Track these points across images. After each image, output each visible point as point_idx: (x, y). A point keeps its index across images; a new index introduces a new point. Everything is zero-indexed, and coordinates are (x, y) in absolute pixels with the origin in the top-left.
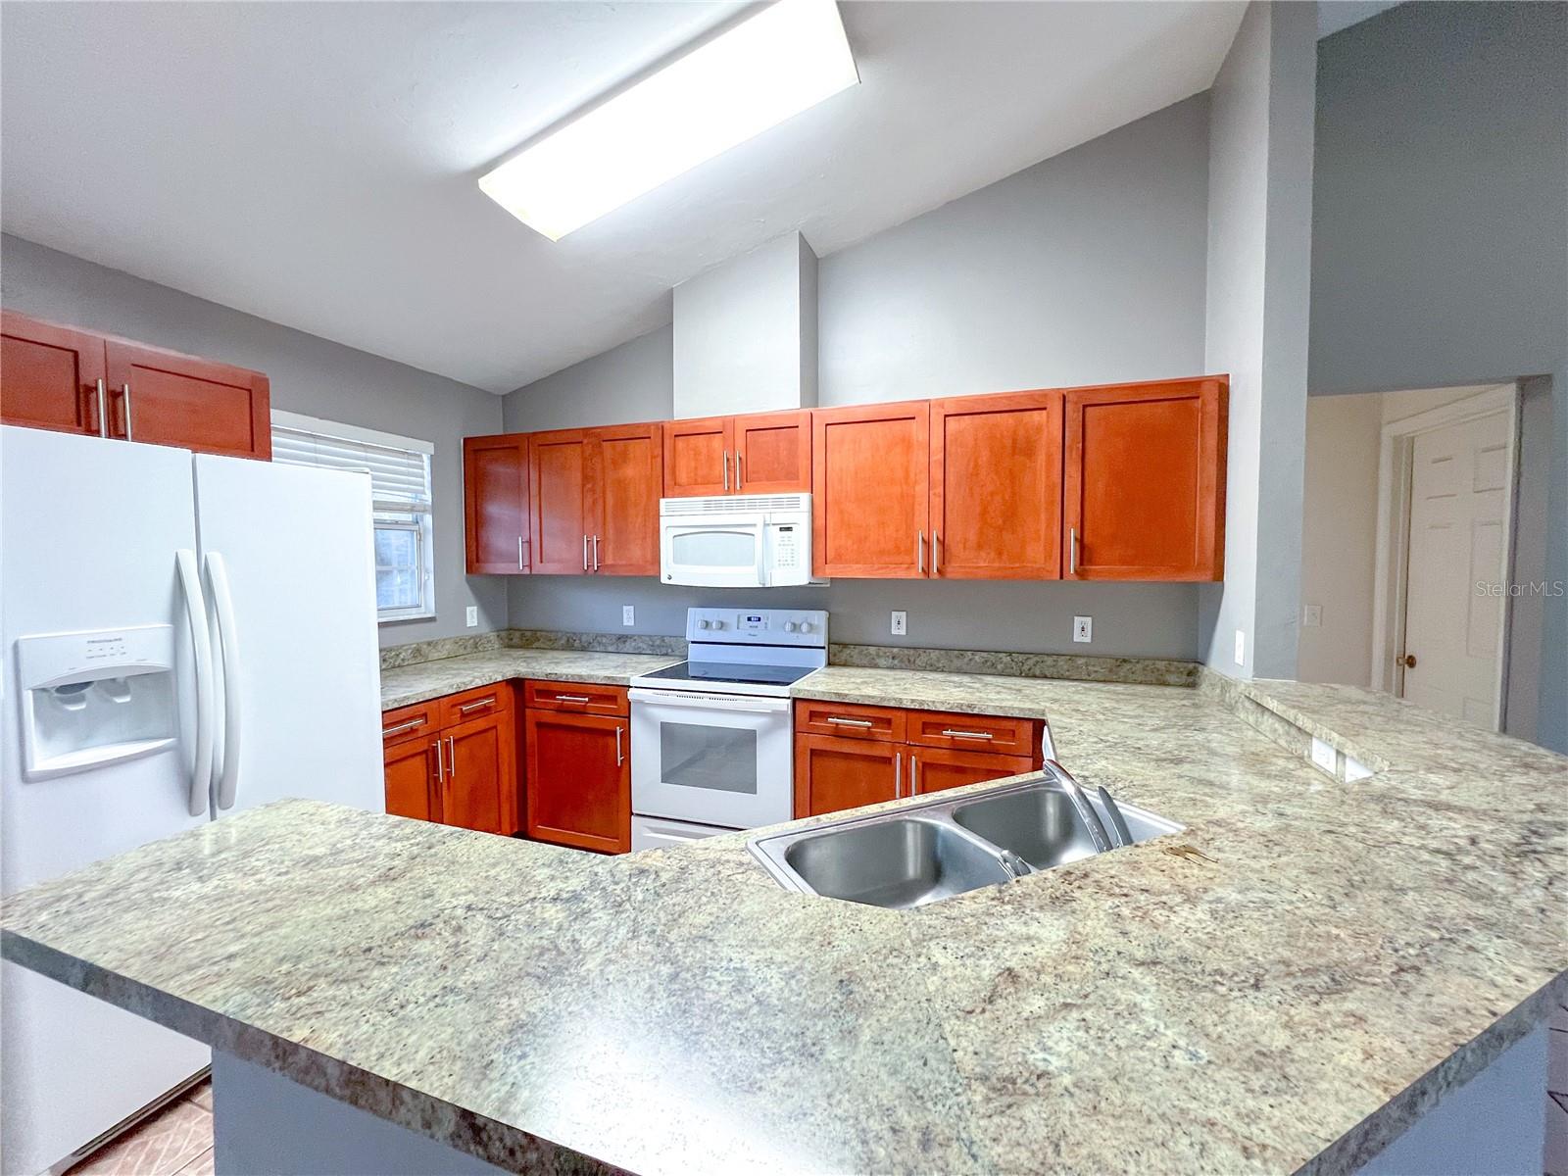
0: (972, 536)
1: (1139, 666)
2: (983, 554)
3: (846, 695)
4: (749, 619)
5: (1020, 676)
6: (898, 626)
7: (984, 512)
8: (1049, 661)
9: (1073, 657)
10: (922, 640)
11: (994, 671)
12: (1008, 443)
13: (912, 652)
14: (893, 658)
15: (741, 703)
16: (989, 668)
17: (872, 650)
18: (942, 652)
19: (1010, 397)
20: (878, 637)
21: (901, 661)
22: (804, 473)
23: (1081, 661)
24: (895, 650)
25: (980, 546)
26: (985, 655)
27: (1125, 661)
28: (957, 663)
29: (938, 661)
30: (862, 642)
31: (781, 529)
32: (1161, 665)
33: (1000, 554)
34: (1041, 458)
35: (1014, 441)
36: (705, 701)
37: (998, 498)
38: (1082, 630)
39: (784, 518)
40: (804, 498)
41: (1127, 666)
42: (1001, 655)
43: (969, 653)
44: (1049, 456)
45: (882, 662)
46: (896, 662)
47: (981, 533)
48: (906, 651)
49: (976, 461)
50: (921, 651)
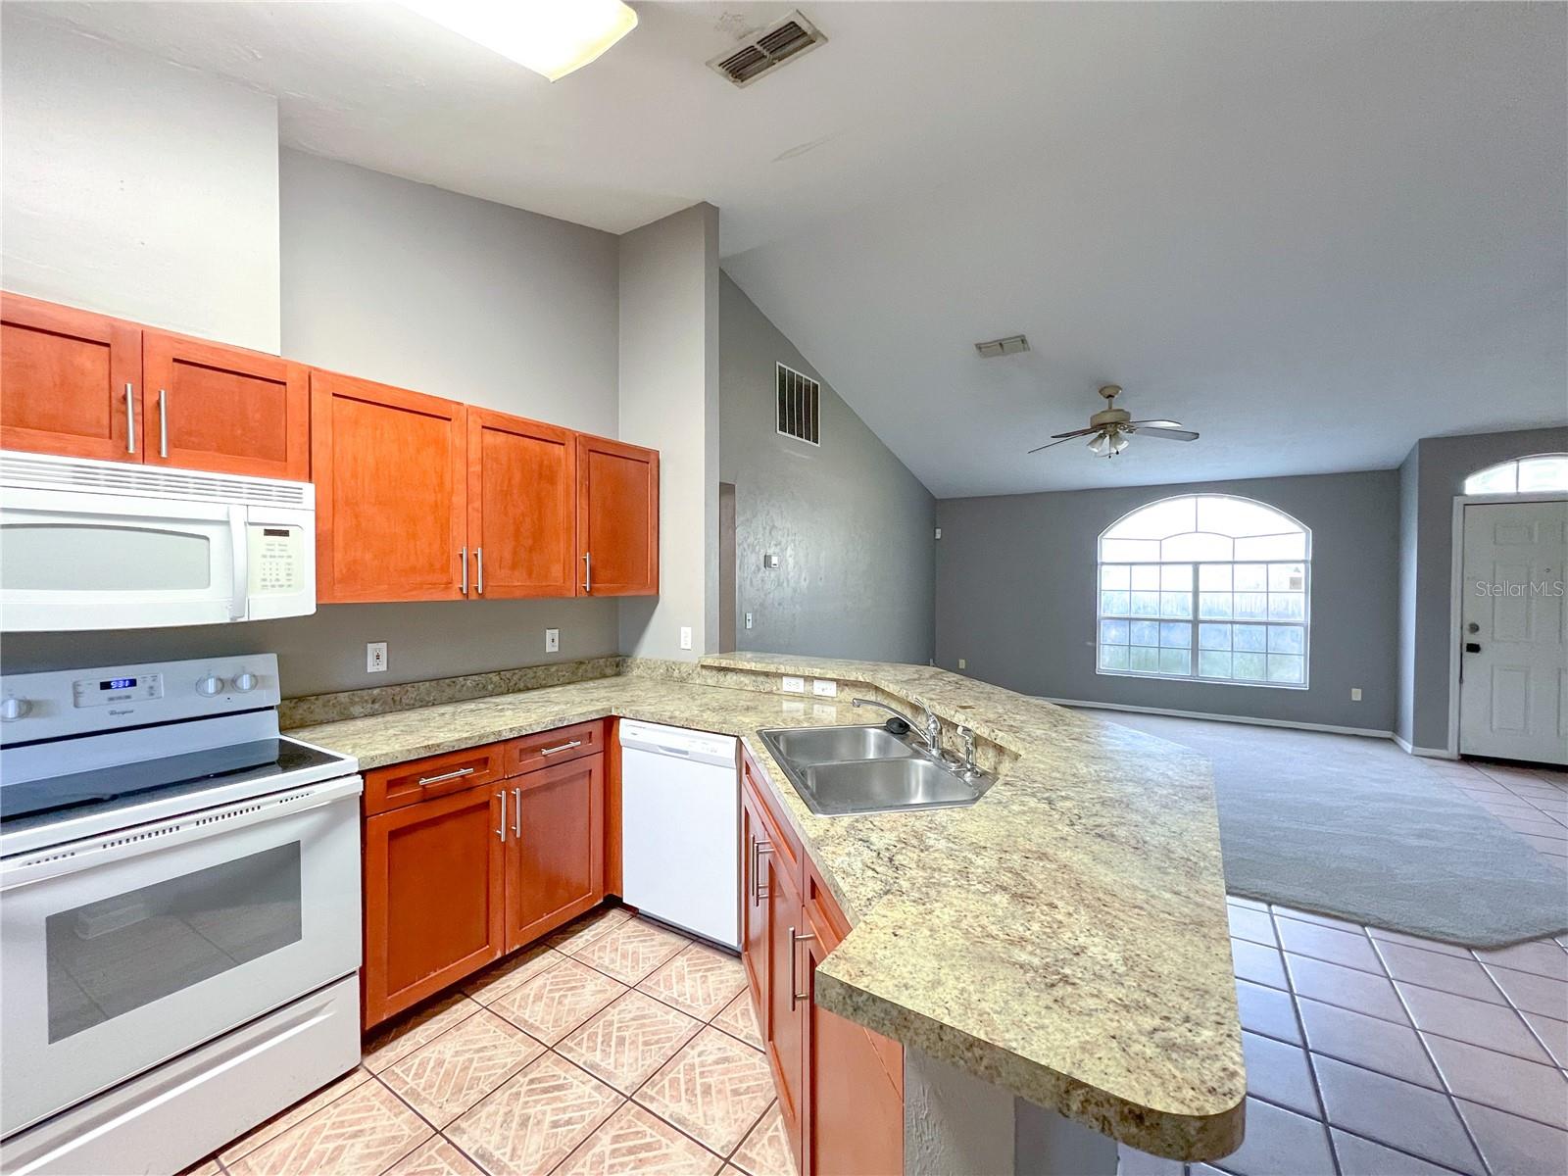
0: (507, 555)
1: (590, 666)
2: (516, 573)
3: (438, 745)
4: (106, 686)
5: (508, 692)
6: (376, 660)
7: (517, 533)
8: (531, 674)
9: (548, 666)
10: (410, 674)
11: (484, 693)
12: (535, 467)
13: (398, 689)
14: (373, 702)
15: (271, 808)
16: (482, 693)
17: (343, 697)
18: (433, 683)
19: (538, 425)
20: (350, 680)
21: (385, 703)
22: (296, 453)
23: (554, 669)
24: (376, 692)
25: (514, 567)
26: (476, 678)
27: (581, 663)
28: (449, 692)
29: (429, 693)
30: (323, 690)
31: (268, 533)
32: (602, 661)
33: (530, 575)
34: (561, 488)
35: (541, 466)
36: (189, 829)
37: (528, 520)
38: (552, 642)
39: (277, 517)
40: (309, 490)
41: (584, 667)
42: (491, 675)
43: (461, 679)
44: (568, 486)
45: (357, 710)
46: (376, 706)
47: (515, 553)
48: (389, 690)
49: (510, 480)
50: (409, 687)
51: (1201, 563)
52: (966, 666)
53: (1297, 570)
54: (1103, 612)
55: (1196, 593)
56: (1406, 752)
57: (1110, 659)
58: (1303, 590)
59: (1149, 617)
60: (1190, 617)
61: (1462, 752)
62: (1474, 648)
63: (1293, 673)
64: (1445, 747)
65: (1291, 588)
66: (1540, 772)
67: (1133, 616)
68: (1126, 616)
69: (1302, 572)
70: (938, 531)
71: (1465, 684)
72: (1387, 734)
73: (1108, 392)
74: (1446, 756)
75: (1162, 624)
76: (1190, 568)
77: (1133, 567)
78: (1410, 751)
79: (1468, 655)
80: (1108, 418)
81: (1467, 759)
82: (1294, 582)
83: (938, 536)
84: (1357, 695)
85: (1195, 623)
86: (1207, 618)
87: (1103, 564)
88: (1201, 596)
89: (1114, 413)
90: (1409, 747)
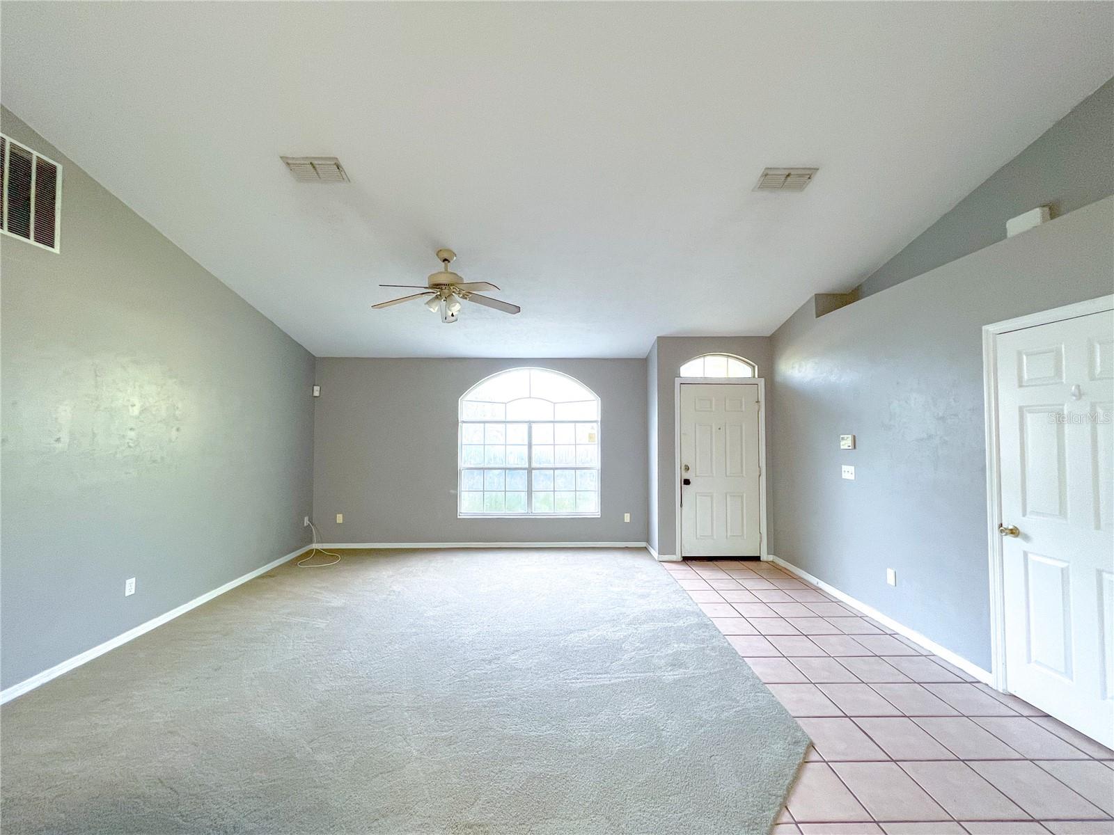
51: (534, 422)
52: (343, 520)
53: (593, 428)
54: (462, 464)
55: (530, 446)
56: (654, 559)
57: (470, 504)
58: (596, 443)
59: (497, 466)
60: (527, 466)
61: (683, 555)
62: (687, 482)
63: (590, 506)
64: (675, 554)
65: (589, 441)
66: (719, 563)
67: (486, 466)
68: (481, 466)
69: (596, 430)
70: (317, 389)
71: (683, 507)
72: (643, 544)
73: (446, 256)
74: (675, 560)
75: (507, 471)
76: (526, 426)
77: (486, 424)
78: (657, 558)
79: (685, 487)
80: (443, 279)
81: (686, 559)
82: (591, 436)
83: (316, 393)
84: (627, 518)
85: (530, 470)
86: (538, 466)
87: (464, 422)
88: (534, 448)
89: (448, 275)
90: (655, 553)
